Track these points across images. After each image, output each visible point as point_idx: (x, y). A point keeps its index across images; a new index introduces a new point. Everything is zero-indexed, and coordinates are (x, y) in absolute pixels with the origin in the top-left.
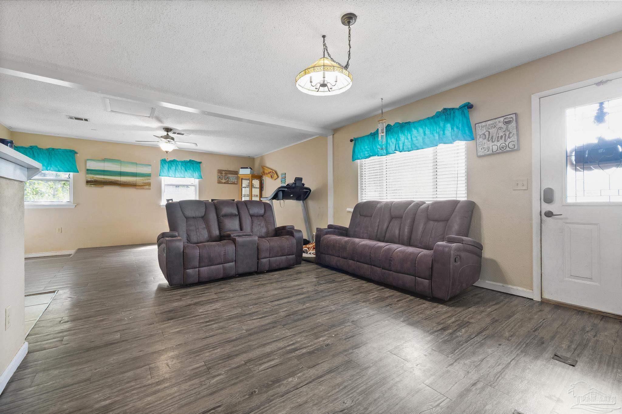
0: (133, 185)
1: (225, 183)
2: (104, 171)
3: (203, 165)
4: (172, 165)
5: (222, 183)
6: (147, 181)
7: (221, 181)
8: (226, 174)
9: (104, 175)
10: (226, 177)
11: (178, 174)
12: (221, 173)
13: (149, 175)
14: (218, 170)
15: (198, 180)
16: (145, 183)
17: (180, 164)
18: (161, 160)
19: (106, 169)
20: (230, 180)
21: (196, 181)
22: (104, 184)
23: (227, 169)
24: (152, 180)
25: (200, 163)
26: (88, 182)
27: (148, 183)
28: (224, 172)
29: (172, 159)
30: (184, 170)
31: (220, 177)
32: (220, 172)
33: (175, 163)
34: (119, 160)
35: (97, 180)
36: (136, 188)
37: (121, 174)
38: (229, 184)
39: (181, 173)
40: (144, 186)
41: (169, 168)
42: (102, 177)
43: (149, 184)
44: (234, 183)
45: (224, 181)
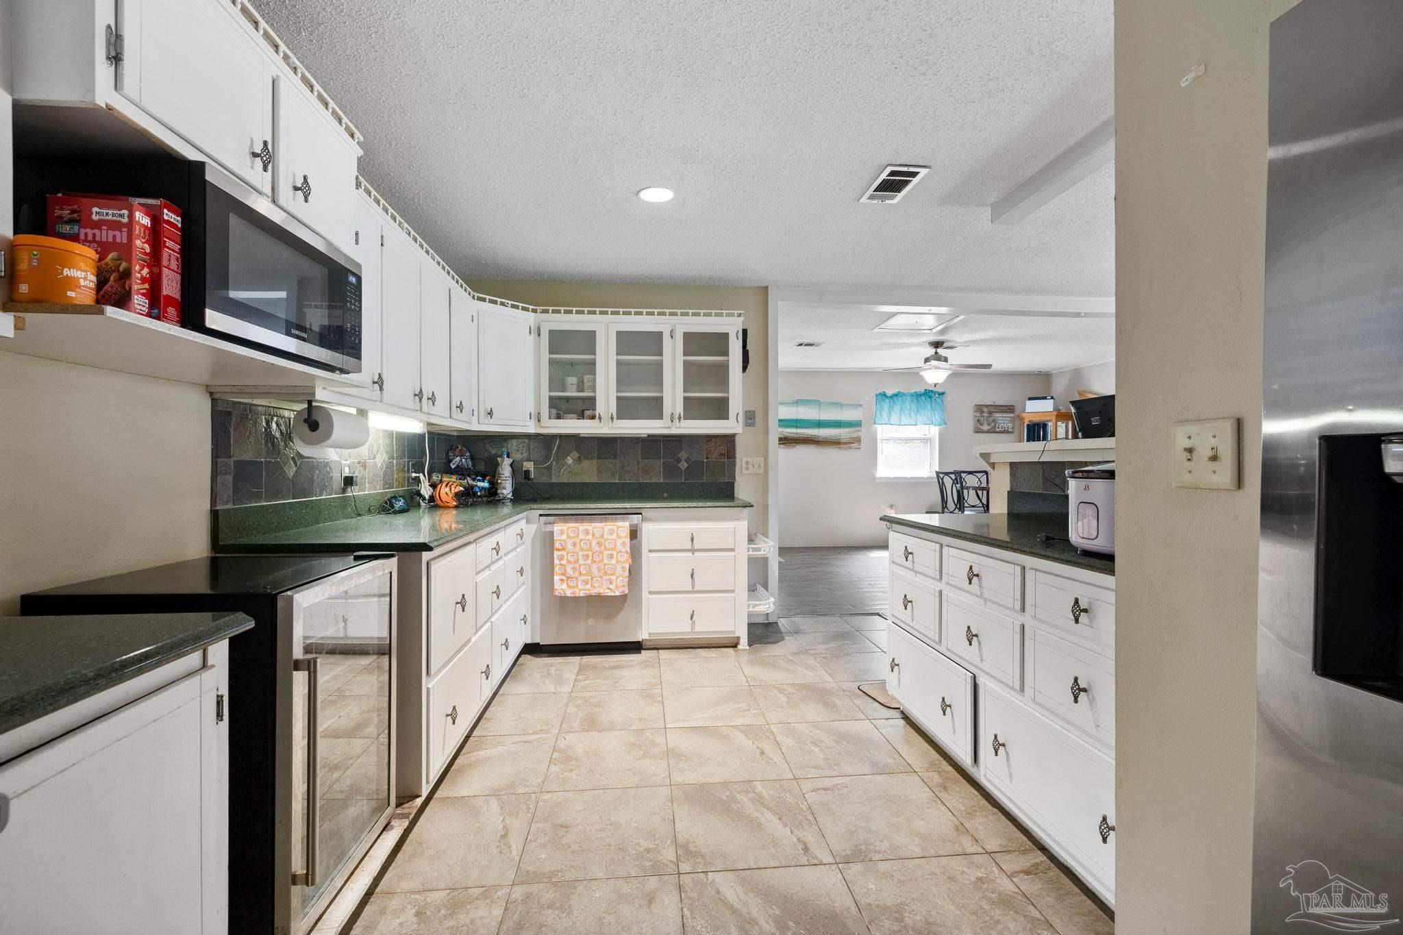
0: (835, 443)
1: (988, 432)
2: (796, 421)
3: (948, 398)
4: (894, 401)
5: (983, 432)
6: (856, 435)
7: (981, 427)
8: (990, 413)
9: (797, 427)
10: (991, 419)
11: (904, 420)
12: (982, 412)
13: (858, 424)
14: (976, 405)
15: (937, 428)
16: (853, 438)
17: (909, 398)
18: (876, 395)
19: (800, 417)
20: (1000, 424)
21: (934, 431)
22: (796, 443)
23: (992, 403)
24: (863, 433)
25: (943, 394)
26: (780, 439)
27: (857, 438)
28: (985, 410)
29: (895, 391)
30: (916, 410)
31: (978, 420)
32: (979, 408)
33: (900, 398)
34: (816, 401)
35: (787, 437)
36: (839, 448)
37: (820, 424)
38: (998, 432)
39: (911, 416)
40: (852, 443)
41: (891, 408)
42: (794, 430)
43: (858, 440)
44: (1006, 432)
45: (986, 427)
